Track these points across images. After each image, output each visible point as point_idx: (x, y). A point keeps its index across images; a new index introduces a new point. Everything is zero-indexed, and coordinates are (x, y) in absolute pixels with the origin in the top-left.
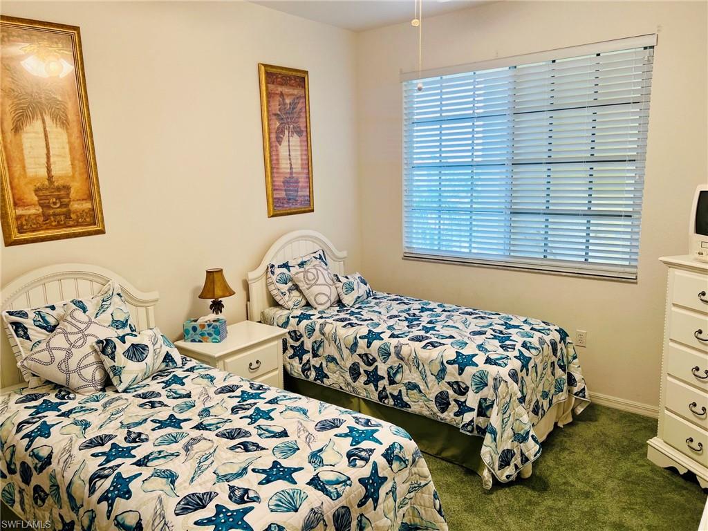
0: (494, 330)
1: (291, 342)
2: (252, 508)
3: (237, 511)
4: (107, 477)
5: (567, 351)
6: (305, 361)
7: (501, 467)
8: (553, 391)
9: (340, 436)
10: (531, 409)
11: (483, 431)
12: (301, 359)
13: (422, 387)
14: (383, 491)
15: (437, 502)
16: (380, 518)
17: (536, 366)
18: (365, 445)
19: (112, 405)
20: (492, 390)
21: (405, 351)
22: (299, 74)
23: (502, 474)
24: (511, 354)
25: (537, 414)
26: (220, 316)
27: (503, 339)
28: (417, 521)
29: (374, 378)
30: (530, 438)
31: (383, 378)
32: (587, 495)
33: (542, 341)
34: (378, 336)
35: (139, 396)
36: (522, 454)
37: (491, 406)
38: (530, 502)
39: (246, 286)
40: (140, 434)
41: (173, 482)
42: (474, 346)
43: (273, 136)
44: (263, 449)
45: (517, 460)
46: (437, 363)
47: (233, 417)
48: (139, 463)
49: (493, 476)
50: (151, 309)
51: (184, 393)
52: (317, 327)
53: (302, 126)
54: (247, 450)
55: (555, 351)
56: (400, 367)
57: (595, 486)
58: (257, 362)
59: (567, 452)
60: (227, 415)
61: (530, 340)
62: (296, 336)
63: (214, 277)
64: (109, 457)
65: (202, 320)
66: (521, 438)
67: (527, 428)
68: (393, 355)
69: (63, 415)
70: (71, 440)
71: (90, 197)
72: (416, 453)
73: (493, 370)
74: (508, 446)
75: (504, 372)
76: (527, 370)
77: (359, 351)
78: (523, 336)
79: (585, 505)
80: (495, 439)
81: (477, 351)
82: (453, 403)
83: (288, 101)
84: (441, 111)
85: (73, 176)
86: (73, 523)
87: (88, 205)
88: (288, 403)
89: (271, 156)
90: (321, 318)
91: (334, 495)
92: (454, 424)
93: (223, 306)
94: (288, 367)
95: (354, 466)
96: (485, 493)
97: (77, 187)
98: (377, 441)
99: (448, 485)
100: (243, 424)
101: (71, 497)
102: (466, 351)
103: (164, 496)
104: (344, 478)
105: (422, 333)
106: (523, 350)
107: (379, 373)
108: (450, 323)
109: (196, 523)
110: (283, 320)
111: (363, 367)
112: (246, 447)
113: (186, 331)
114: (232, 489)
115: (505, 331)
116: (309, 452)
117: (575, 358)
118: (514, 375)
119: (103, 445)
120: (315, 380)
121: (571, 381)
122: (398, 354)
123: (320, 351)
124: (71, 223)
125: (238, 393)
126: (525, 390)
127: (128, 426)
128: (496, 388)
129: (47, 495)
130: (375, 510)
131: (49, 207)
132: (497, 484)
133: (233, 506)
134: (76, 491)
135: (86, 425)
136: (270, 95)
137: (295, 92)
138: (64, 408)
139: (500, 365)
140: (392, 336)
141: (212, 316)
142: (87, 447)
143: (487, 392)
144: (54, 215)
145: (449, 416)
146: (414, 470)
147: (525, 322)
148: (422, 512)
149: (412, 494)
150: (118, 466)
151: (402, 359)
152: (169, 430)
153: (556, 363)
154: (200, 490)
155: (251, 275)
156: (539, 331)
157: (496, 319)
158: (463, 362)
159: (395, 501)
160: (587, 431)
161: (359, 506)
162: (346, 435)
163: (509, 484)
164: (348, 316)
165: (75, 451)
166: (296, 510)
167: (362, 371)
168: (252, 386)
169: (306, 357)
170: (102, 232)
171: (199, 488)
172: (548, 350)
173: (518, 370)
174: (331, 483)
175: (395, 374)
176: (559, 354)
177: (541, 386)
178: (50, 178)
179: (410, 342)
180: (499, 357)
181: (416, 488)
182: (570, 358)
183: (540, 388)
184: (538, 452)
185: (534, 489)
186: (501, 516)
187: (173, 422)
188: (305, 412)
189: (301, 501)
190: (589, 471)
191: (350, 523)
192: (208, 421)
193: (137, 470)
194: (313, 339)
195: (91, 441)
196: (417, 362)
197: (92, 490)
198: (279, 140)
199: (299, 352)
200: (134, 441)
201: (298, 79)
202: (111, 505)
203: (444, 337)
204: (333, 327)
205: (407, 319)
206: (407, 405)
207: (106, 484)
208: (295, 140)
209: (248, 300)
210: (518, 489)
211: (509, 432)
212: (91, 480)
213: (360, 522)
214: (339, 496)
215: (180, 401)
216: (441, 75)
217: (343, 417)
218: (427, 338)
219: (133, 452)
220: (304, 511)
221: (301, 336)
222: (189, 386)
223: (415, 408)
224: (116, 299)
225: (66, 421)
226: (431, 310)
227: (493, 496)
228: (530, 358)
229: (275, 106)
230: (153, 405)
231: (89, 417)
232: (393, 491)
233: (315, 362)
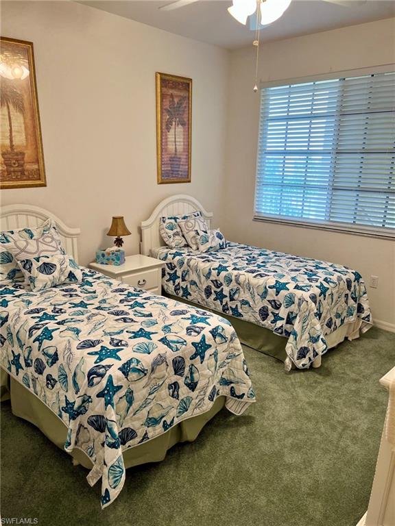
0: (306, 269)
1: (168, 270)
2: (122, 349)
3: (113, 350)
4: (39, 329)
5: (360, 288)
6: (176, 284)
7: (299, 358)
8: (345, 314)
9: (185, 319)
10: (326, 323)
11: (288, 334)
12: (174, 282)
13: (251, 303)
14: (208, 353)
15: (245, 366)
16: (205, 369)
17: (332, 294)
18: (200, 324)
19: (46, 294)
20: (297, 307)
21: (242, 279)
22: (185, 81)
23: (300, 363)
24: (314, 284)
25: (330, 327)
26: (121, 248)
27: (311, 276)
28: (232, 377)
29: (220, 296)
30: (320, 340)
31: (226, 296)
32: (356, 381)
33: (340, 279)
34: (225, 269)
35: (63, 290)
36: (314, 351)
37: (296, 317)
38: (316, 382)
39: (140, 231)
40: (61, 309)
41: (77, 334)
42: (289, 277)
43: (164, 124)
44: (135, 322)
45: (310, 354)
46: (262, 287)
47: (120, 305)
48: (58, 323)
49: (293, 364)
50: (75, 240)
51: (92, 290)
52: (186, 261)
53: (186, 120)
54: (125, 321)
55: (349, 287)
56: (238, 290)
57: (364, 376)
58: (144, 281)
59: (349, 356)
60: (117, 303)
61: (331, 277)
62: (171, 266)
63: (118, 221)
64: (41, 319)
65: (109, 250)
66: (314, 340)
67: (319, 333)
68: (234, 281)
69: (16, 296)
70: (20, 309)
71: (37, 161)
72: (233, 334)
73: (299, 293)
74: (305, 344)
75: (306, 295)
76: (325, 296)
77: (212, 278)
78: (326, 274)
79: (354, 387)
80: (296, 339)
81: (290, 281)
82: (271, 314)
83: (176, 100)
84: (289, 111)
85: (27, 146)
86: (19, 355)
87: (36, 167)
88: (156, 300)
89: (161, 140)
90: (189, 255)
91: (175, 349)
92: (270, 328)
93: (123, 242)
94: (165, 287)
95: (190, 335)
96: (286, 374)
97: (29, 153)
98: (208, 324)
99: (262, 367)
100: (126, 309)
101: (18, 339)
102: (282, 281)
103: (71, 340)
104: (182, 340)
105: (256, 268)
106: (324, 283)
107: (224, 293)
108: (278, 263)
109: (88, 354)
110: (164, 255)
111: (214, 289)
112: (125, 320)
113: (98, 257)
114: (112, 339)
115: (314, 270)
116: (163, 325)
117: (365, 293)
118: (313, 298)
119: (38, 313)
120: (182, 296)
121: (360, 309)
122: (237, 281)
123: (187, 278)
124: (25, 178)
125: (126, 292)
126: (321, 310)
127: (55, 305)
128: (299, 305)
129: (5, 339)
130: (201, 363)
131: (11, 166)
132: (295, 369)
133: (111, 347)
134: (20, 335)
135: (29, 302)
136: (163, 96)
137: (182, 94)
138: (17, 293)
139: (304, 290)
140: (235, 269)
141: (115, 248)
142: (29, 313)
143: (294, 308)
144: (14, 171)
145: (267, 323)
146: (231, 345)
147: (331, 266)
148: (235, 372)
149: (229, 360)
150: (47, 324)
151: (239, 284)
152: (80, 308)
153: (349, 295)
154: (93, 339)
155: (144, 224)
156: (339, 272)
157: (311, 263)
158: (279, 287)
159: (216, 362)
160: (368, 344)
161: (191, 359)
162: (189, 319)
163: (304, 370)
164: (207, 256)
165: (22, 315)
166: (149, 353)
167: (213, 292)
168: (135, 290)
169: (177, 281)
170: (45, 185)
171: (92, 338)
172: (344, 285)
173: (318, 295)
174: (173, 342)
175: (234, 294)
176: (352, 289)
177: (335, 308)
178: (12, 146)
179: (246, 273)
180: (305, 285)
181: (232, 356)
182: (361, 293)
183: (335, 310)
184: (325, 350)
185: (320, 374)
186: (294, 388)
187: (83, 304)
188: (165, 305)
189: (153, 348)
190: (362, 368)
191: (184, 368)
192: (103, 305)
193: (57, 326)
194: (182, 269)
195: (32, 311)
196: (249, 286)
197: (30, 335)
198: (168, 129)
199: (173, 277)
200: (57, 312)
201: (184, 84)
202: (41, 343)
203: (269, 271)
204: (196, 261)
205: (247, 259)
206: (240, 315)
207: (39, 332)
208: (180, 129)
209: (141, 241)
210: (310, 374)
211: (306, 336)
212: (30, 330)
213: (191, 369)
214: (177, 350)
215: (88, 295)
216: (290, 84)
217: (189, 310)
218: (258, 271)
219: (56, 318)
220: (154, 354)
221: (175, 267)
222: (95, 287)
223: (246, 317)
224: (52, 230)
225: (17, 299)
226: (267, 255)
227: (292, 376)
228: (328, 289)
229: (167, 104)
230: (71, 296)
231: (30, 299)
232: (215, 354)
233: (183, 284)
